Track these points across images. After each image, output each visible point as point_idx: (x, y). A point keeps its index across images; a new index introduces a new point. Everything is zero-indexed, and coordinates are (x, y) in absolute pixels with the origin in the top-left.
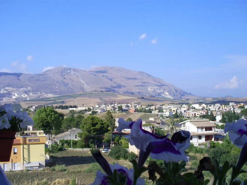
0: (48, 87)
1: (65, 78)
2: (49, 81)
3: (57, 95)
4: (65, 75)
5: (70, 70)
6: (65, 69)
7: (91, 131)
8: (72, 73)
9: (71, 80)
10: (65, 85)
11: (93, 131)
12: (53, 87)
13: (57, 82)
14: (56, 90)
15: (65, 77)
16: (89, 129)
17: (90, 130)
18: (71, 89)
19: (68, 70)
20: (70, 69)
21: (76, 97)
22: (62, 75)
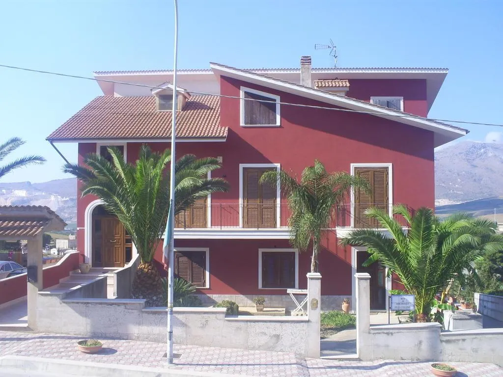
0: (439, 185)
1: (475, 167)
2: (443, 173)
3: (457, 201)
4: (473, 160)
5: (486, 147)
6: (475, 147)
7: (497, 260)
8: (490, 154)
9: (487, 168)
10: (475, 180)
11: (499, 259)
12: (449, 185)
13: (458, 175)
14: (455, 192)
15: (475, 163)
16: (493, 256)
17: (494, 258)
18: (489, 188)
19: (480, 149)
20: (484, 147)
21: (500, 206)
22: (468, 160)
